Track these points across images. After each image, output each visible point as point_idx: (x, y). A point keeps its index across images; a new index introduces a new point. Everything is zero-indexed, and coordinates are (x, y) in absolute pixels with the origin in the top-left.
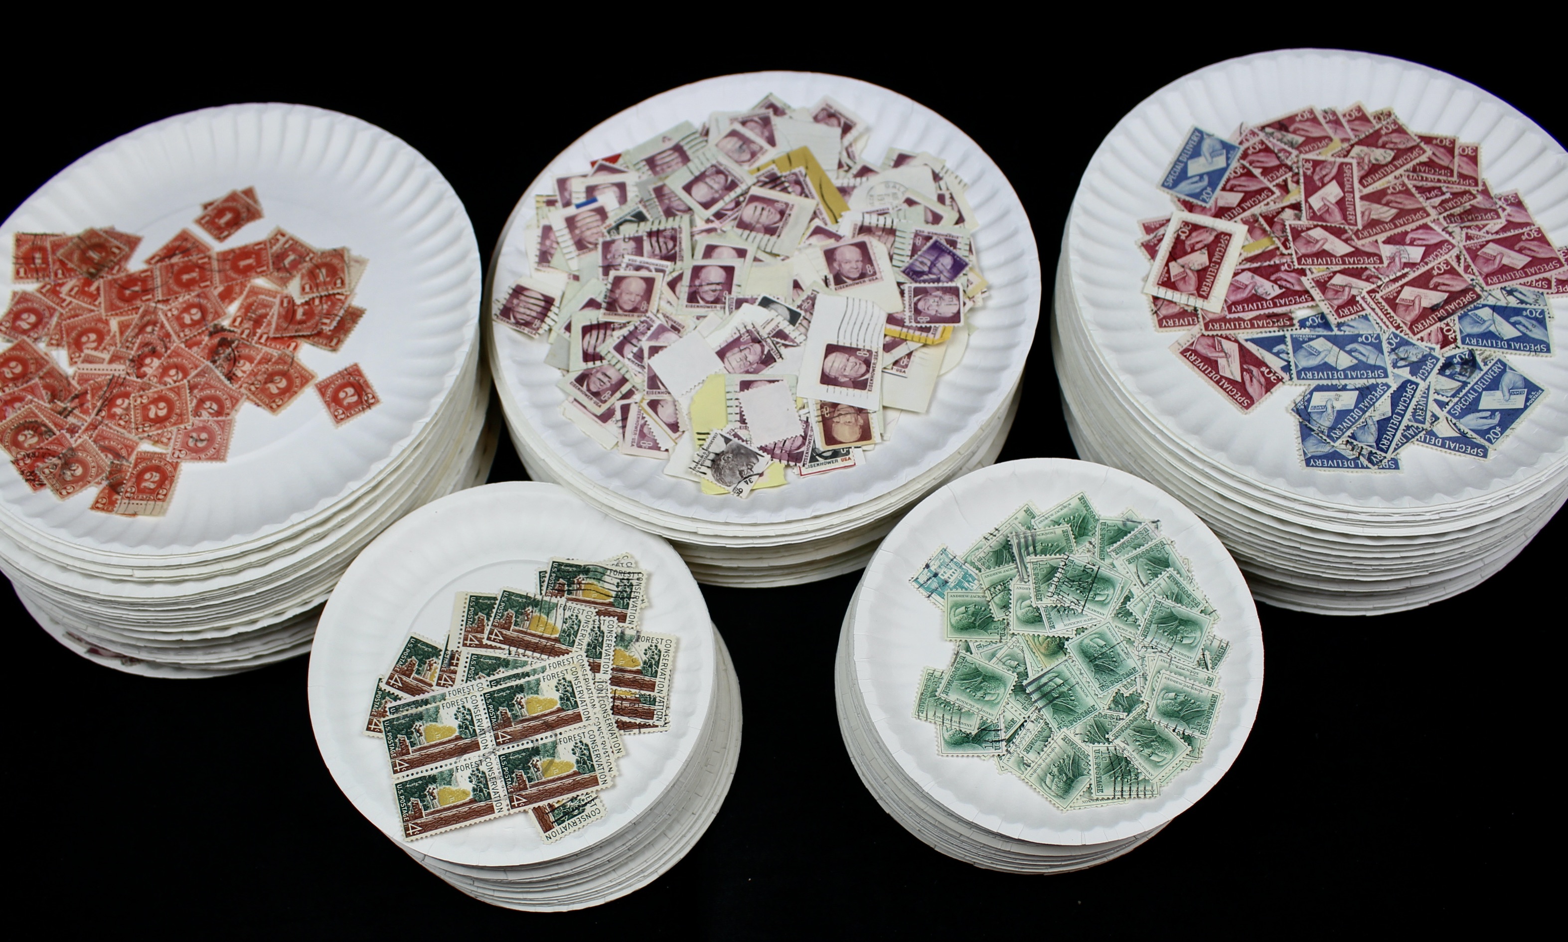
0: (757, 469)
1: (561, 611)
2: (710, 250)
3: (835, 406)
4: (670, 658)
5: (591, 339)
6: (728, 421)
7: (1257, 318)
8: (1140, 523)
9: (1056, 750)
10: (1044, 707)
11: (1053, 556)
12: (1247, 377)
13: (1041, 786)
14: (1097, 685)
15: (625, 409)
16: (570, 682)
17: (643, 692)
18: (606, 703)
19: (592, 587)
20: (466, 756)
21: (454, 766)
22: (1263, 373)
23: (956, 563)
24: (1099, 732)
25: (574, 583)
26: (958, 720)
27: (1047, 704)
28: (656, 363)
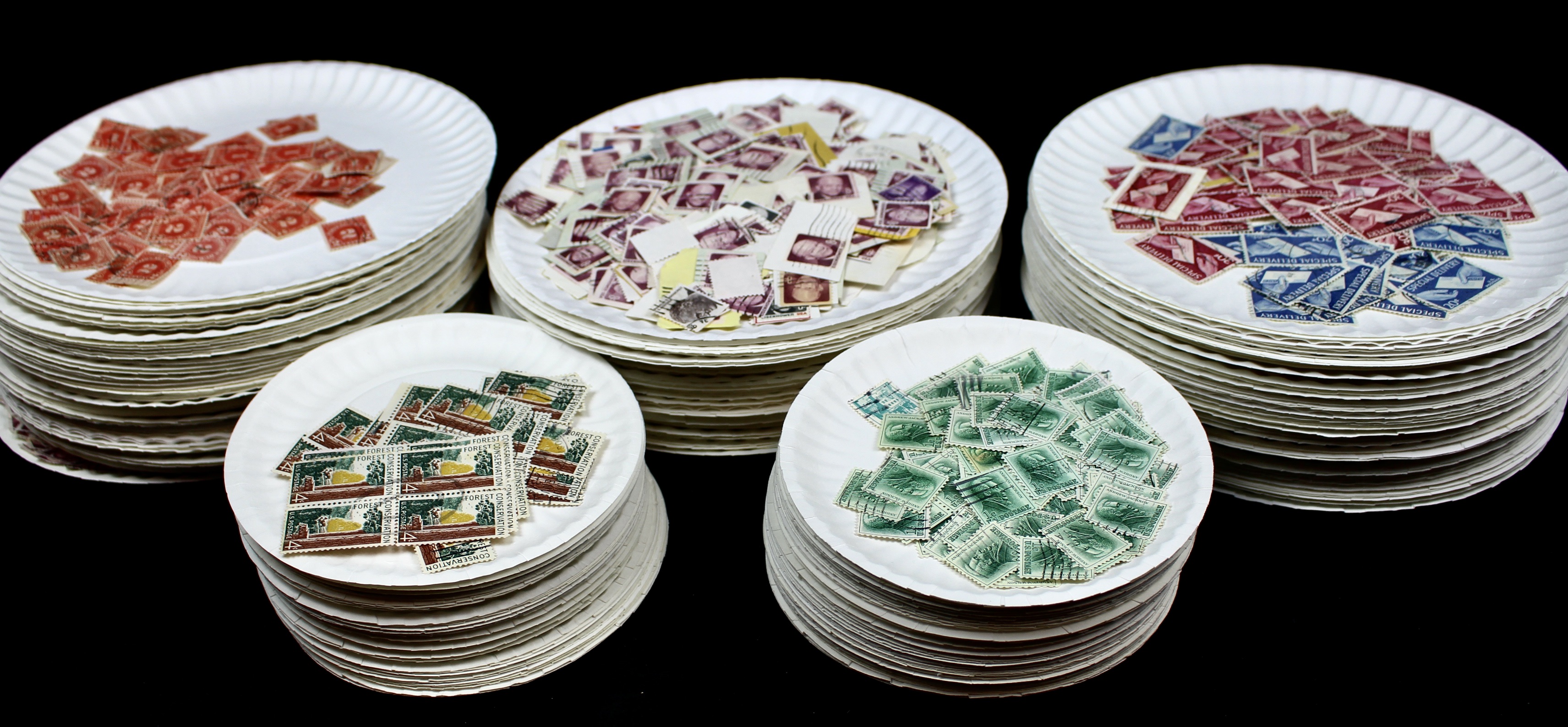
0: (713, 313)
1: (497, 404)
2: (704, 176)
3: (798, 276)
4: (596, 450)
5: (582, 229)
6: (695, 280)
7: (1212, 225)
8: (1090, 374)
9: (983, 539)
10: (973, 503)
11: (998, 393)
12: (1200, 261)
13: (964, 567)
14: (1033, 489)
15: (600, 275)
16: (491, 454)
17: (561, 472)
18: (522, 475)
19: (534, 393)
20: (367, 498)
21: (352, 504)
22: (1216, 259)
23: (898, 395)
24: (1032, 527)
25: (517, 388)
26: (881, 510)
27: (978, 501)
28: (637, 241)
